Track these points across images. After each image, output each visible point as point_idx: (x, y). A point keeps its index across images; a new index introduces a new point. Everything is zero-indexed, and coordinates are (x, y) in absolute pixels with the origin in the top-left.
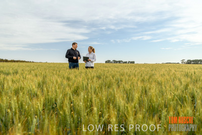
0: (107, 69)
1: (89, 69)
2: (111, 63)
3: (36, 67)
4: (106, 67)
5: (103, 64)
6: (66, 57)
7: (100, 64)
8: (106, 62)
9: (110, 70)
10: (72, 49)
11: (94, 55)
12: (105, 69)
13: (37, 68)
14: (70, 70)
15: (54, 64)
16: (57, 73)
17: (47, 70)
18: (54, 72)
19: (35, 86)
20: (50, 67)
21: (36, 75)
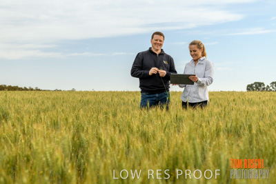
0: (255, 108)
1: (198, 108)
2: (267, 89)
3: (49, 104)
4: (251, 103)
5: (242, 93)
6: (134, 74)
7: (233, 93)
8: (250, 88)
9: (267, 112)
10: (150, 51)
11: (208, 67)
12: (249, 108)
13: (54, 105)
14: (144, 111)
15: (94, 93)
16: (107, 118)
17: (82, 112)
18: (101, 117)
19: (64, 151)
20: (88, 102)
21: (55, 125)
